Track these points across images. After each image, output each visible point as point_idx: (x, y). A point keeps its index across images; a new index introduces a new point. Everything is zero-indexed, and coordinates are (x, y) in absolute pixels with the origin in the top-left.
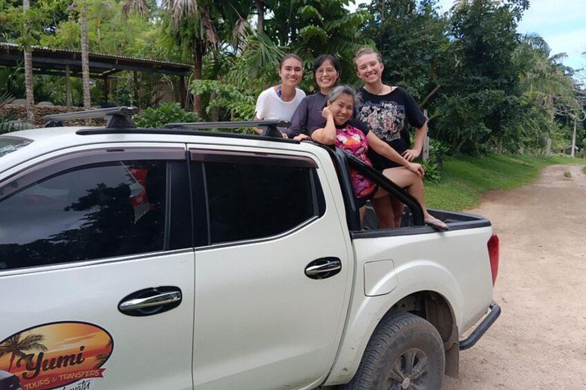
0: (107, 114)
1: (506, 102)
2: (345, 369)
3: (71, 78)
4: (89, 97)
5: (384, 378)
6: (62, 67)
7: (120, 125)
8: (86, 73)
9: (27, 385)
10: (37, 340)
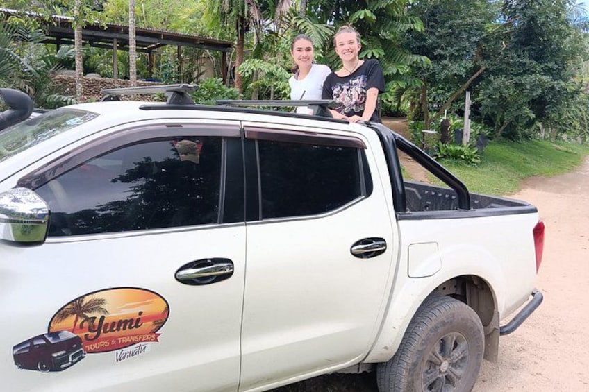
0: (167, 91)
1: (553, 88)
2: (386, 348)
3: (118, 51)
4: (135, 70)
5: (423, 360)
6: (111, 40)
7: (180, 101)
8: (132, 46)
9: (88, 346)
10: (99, 304)
